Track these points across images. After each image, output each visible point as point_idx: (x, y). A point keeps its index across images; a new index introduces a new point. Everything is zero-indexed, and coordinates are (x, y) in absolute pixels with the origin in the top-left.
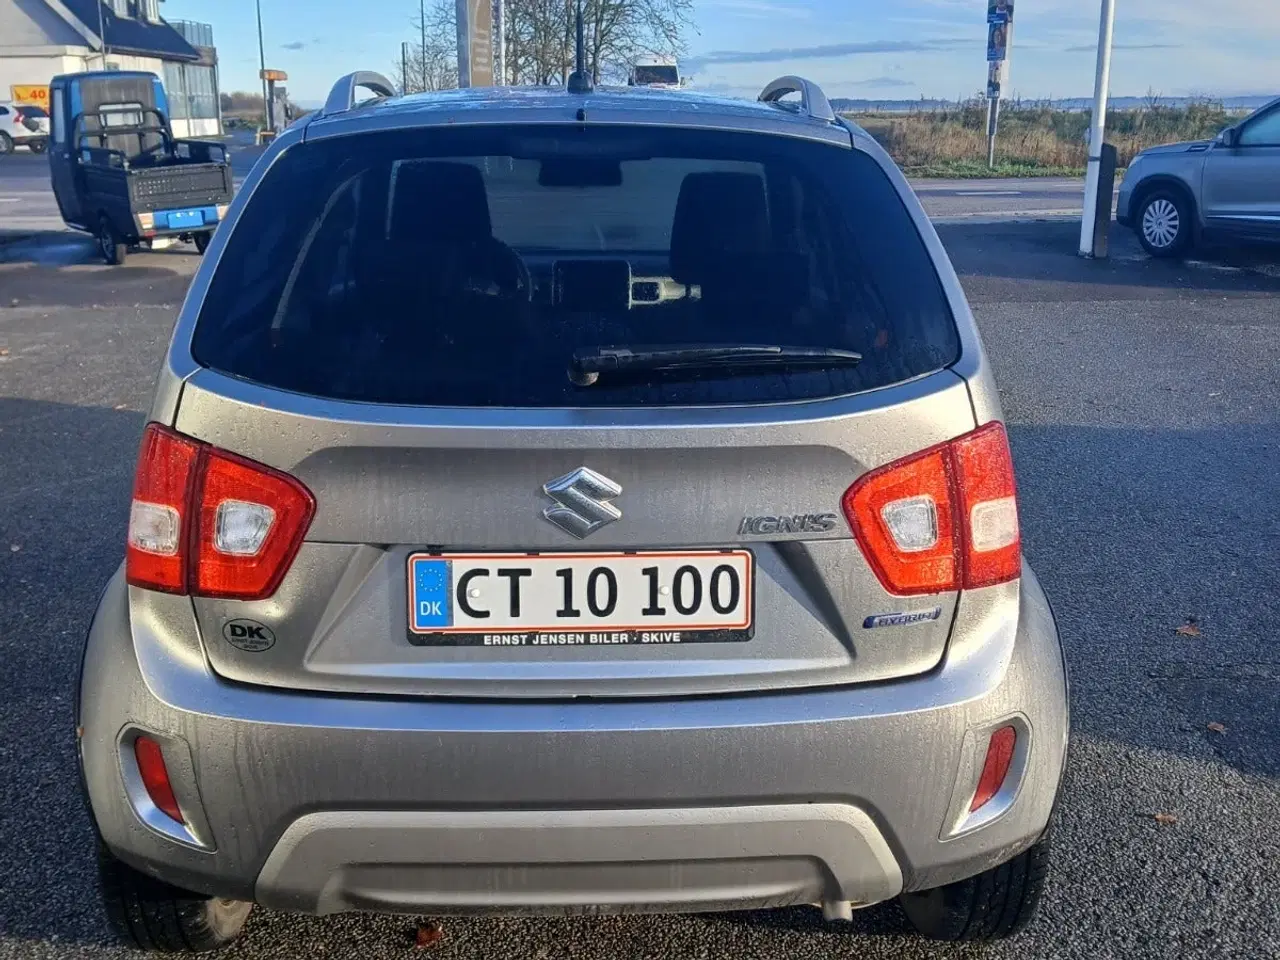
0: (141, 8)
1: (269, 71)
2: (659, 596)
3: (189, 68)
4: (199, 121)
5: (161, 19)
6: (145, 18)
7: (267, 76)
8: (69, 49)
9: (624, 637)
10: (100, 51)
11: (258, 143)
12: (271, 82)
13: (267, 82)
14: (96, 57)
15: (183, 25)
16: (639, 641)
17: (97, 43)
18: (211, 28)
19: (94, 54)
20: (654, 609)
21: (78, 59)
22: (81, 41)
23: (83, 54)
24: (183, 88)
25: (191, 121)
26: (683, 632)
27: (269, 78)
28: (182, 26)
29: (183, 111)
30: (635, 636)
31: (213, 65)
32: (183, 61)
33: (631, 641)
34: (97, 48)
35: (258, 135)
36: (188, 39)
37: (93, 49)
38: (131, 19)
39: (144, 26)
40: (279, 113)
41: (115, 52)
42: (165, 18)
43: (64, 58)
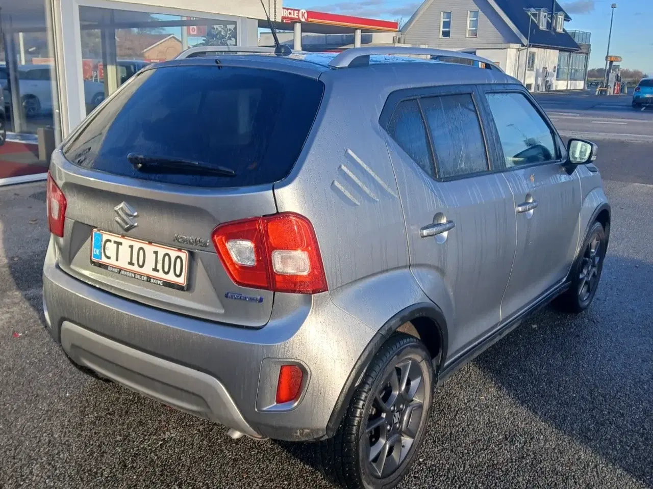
0: (554, 25)
1: (611, 57)
2: (158, 264)
3: (573, 55)
4: (574, 82)
5: (564, 30)
6: (555, 30)
7: (609, 59)
8: (512, 45)
9: (145, 278)
10: (526, 46)
11: (597, 93)
12: (611, 62)
13: (608, 62)
14: (524, 49)
15: (575, 32)
16: (150, 281)
17: (525, 41)
18: (590, 35)
19: (524, 48)
20: (156, 270)
21: (515, 50)
22: (518, 41)
23: (517, 47)
24: (568, 65)
25: (569, 82)
26: (164, 281)
27: (610, 60)
28: (574, 34)
29: (565, 76)
30: (149, 278)
31: (587, 54)
32: (570, 51)
33: (147, 281)
34: (525, 45)
35: (598, 89)
36: (576, 40)
37: (523, 45)
38: (547, 30)
39: (553, 33)
40: (612, 78)
41: (534, 46)
42: (566, 29)
43: (509, 49)
